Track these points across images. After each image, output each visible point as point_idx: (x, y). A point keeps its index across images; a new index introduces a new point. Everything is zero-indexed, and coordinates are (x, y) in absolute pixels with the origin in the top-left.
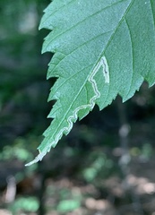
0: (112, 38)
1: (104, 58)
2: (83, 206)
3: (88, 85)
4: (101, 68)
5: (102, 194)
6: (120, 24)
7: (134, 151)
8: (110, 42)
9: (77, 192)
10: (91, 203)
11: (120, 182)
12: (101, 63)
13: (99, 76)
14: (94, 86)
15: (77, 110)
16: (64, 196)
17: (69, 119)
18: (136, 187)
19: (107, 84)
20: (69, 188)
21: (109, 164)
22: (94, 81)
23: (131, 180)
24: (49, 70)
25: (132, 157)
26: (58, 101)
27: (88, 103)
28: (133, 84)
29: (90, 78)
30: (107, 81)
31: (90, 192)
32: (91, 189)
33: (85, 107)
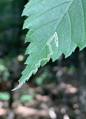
0: (61, 22)
1: (56, 33)
2: (35, 98)
3: (47, 47)
4: (54, 38)
5: (46, 92)
6: (65, 14)
7: (64, 69)
8: (59, 24)
9: (31, 90)
10: (39, 97)
11: (56, 86)
12: (54, 35)
13: (52, 43)
14: (50, 48)
15: (40, 61)
16: (24, 92)
17: (36, 66)
18: (65, 89)
19: (57, 47)
20: (27, 88)
21: (51, 75)
22: (50, 45)
23: (63, 85)
24: (26, 38)
25: (63, 72)
26: (30, 55)
27: (46, 57)
28: (71, 48)
29: (48, 44)
30: (57, 45)
31: (38, 91)
32: (39, 89)
33: (45, 59)
